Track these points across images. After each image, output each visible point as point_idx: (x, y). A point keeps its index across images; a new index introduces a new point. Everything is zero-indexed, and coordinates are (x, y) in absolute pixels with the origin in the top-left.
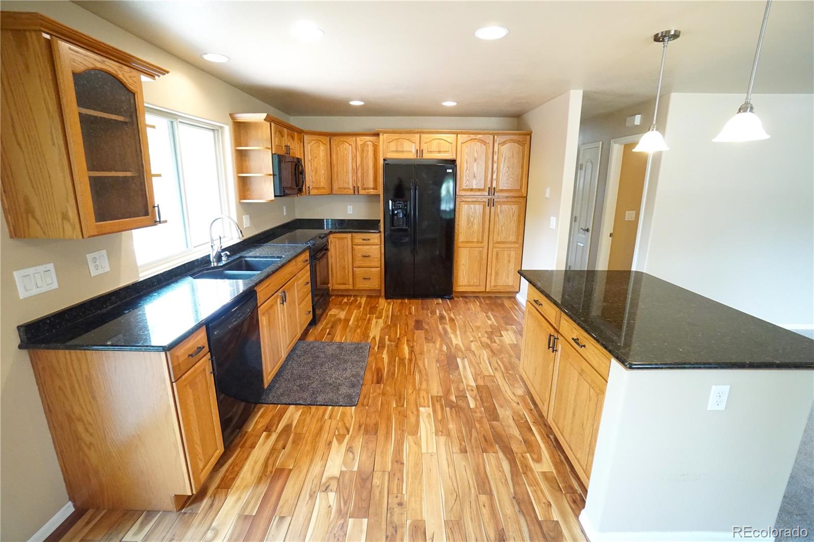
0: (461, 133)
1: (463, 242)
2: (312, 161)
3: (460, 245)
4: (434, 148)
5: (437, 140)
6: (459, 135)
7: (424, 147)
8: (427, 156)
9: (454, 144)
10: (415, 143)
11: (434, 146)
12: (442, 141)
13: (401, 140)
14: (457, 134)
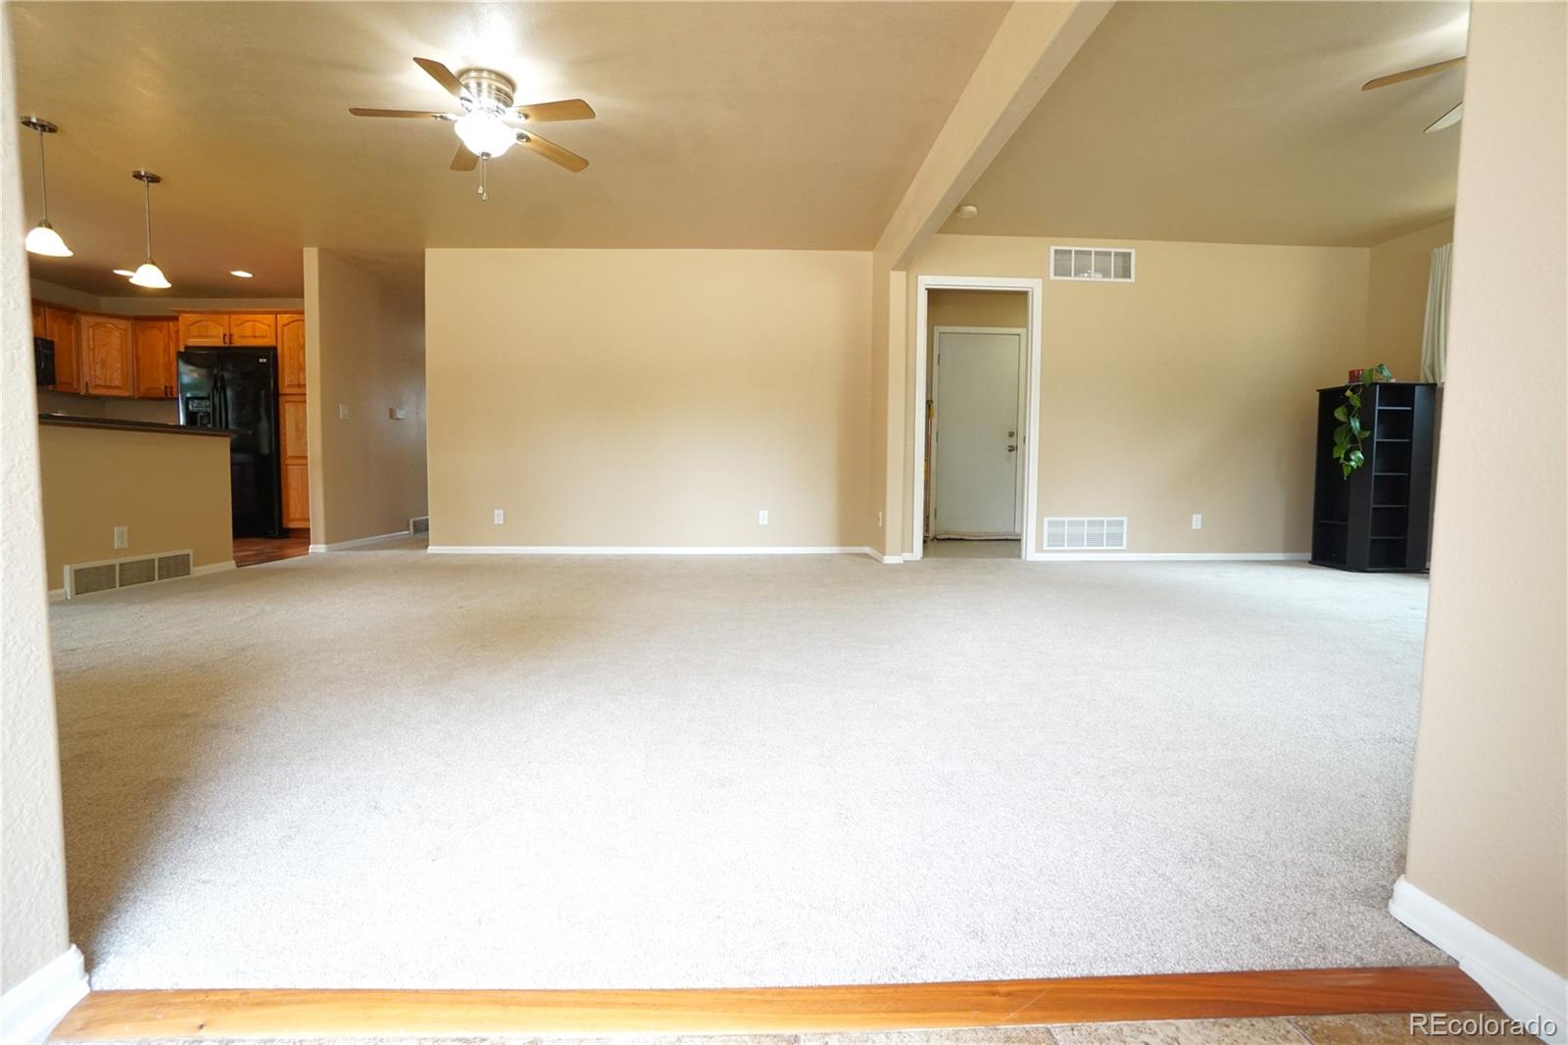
0: (280, 313)
1: (290, 457)
2: (96, 350)
3: (289, 462)
4: (248, 333)
5: (250, 323)
6: (279, 316)
7: (235, 331)
8: (238, 342)
9: (273, 328)
10: (223, 326)
11: (248, 328)
12: (257, 323)
13: (203, 323)
14: (276, 313)
